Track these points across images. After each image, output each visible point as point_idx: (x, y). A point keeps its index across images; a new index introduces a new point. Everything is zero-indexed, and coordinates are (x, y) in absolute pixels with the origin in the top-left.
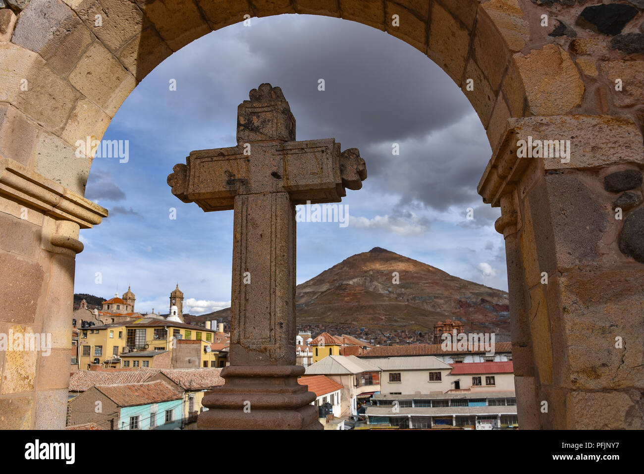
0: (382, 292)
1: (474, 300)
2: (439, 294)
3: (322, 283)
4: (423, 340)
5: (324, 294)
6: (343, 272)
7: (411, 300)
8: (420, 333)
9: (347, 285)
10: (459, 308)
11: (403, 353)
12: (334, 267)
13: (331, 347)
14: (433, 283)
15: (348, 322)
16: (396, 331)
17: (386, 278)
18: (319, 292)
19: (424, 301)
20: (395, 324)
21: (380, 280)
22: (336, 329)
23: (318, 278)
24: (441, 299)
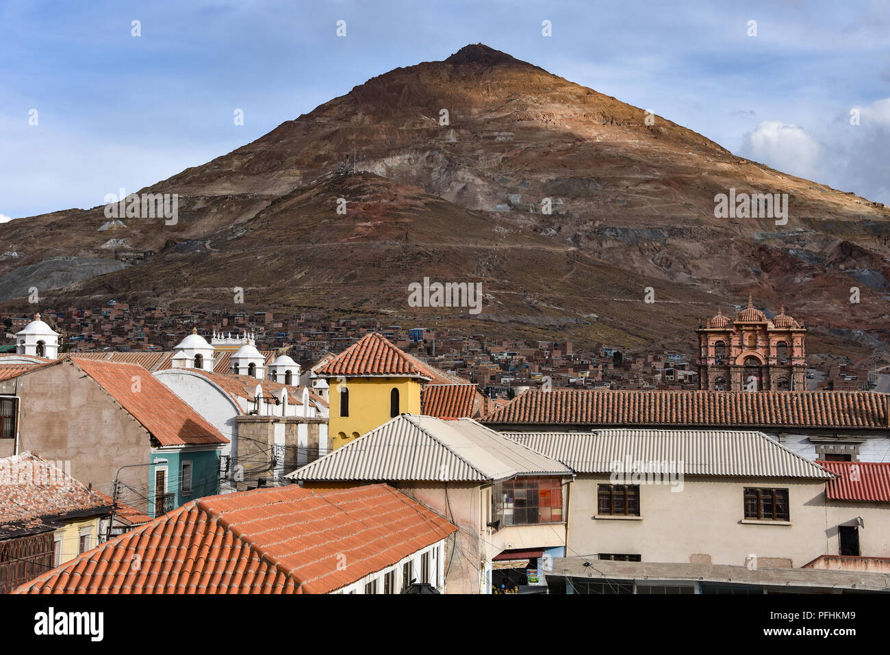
0: (487, 208)
1: (815, 247)
2: (685, 221)
3: (272, 169)
4: (625, 376)
5: (284, 206)
6: (351, 131)
7: (589, 238)
8: (618, 356)
9: (366, 176)
10: (757, 274)
11: (634, 415)
12: (321, 110)
13: (398, 386)
14: (667, 183)
15: (367, 307)
16: (532, 344)
17: (504, 158)
18: (263, 198)
19: (635, 243)
20: (531, 319)
21: (482, 165)
22: (325, 329)
23: (262, 147)
24: (694, 238)
